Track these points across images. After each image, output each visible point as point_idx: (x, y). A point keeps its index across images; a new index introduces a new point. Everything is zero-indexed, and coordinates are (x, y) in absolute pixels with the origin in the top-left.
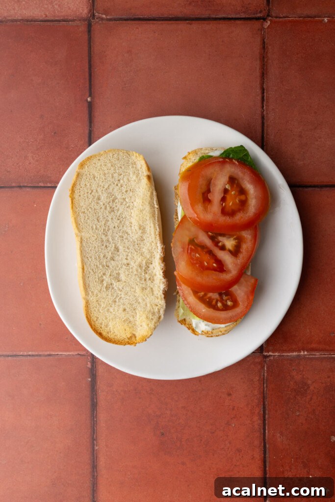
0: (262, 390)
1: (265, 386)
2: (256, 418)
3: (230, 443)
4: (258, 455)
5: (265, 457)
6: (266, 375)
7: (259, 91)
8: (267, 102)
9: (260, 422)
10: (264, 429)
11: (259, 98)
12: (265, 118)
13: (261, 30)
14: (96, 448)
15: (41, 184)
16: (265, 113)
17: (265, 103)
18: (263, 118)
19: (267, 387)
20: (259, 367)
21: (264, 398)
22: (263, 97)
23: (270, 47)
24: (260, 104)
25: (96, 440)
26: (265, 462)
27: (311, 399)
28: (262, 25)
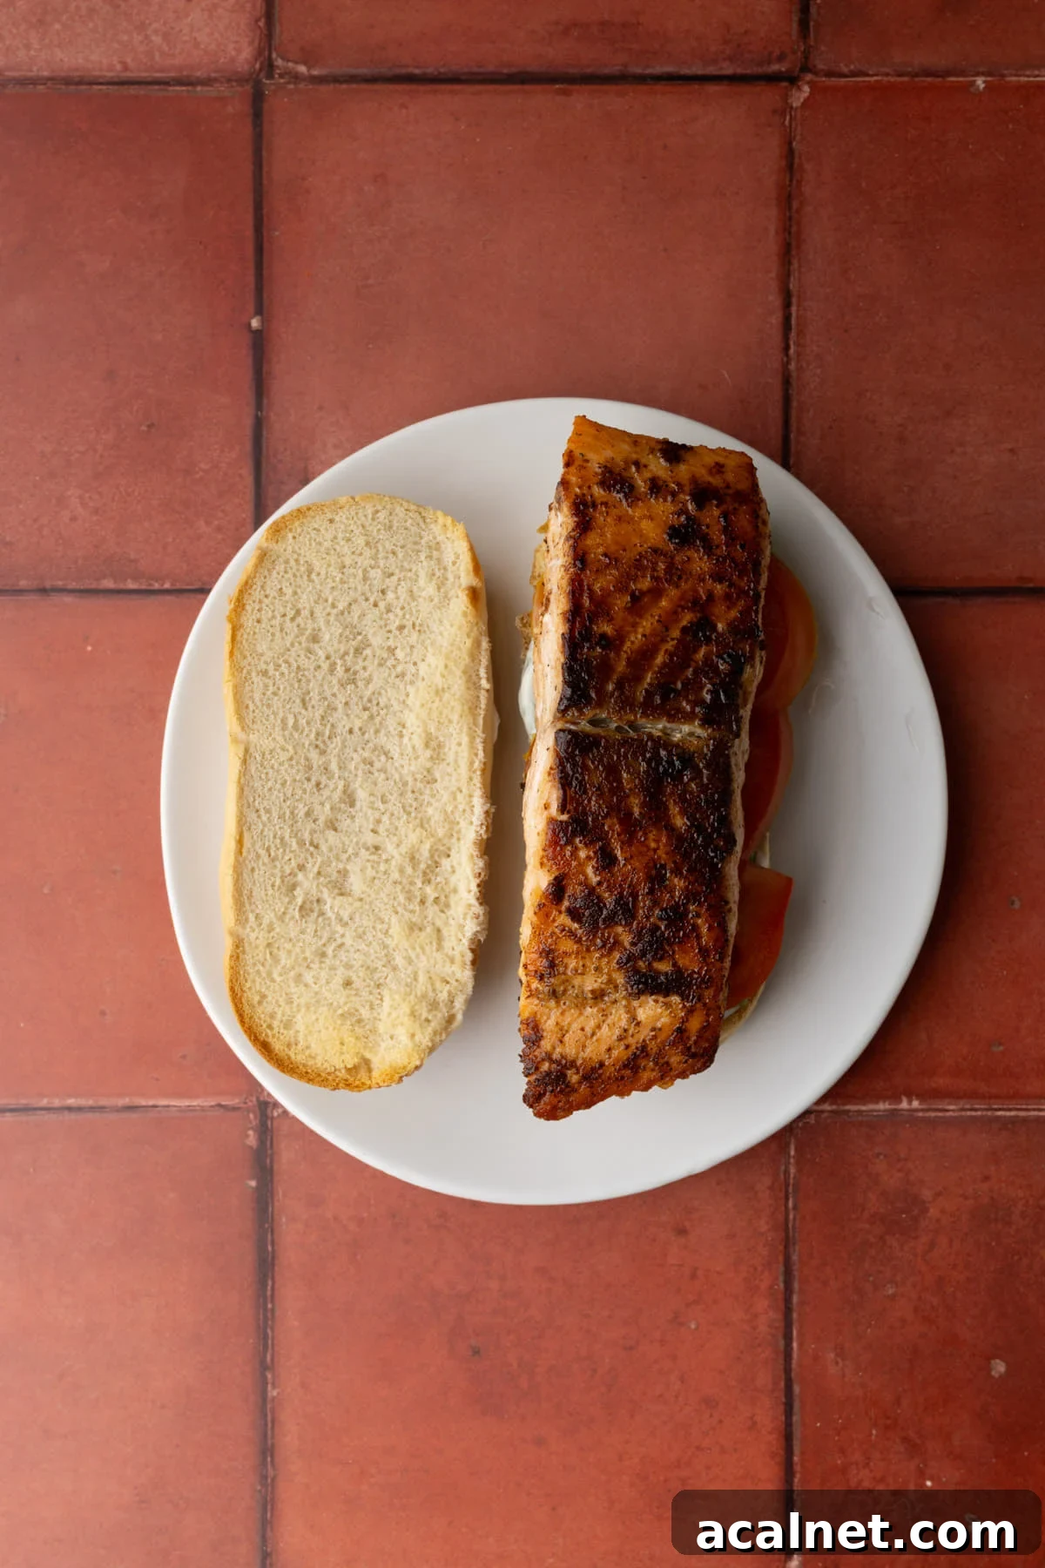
0: (781, 1218)
1: (791, 1204)
2: (762, 1304)
3: (682, 1380)
4: (767, 1415)
5: (789, 1424)
6: (792, 1170)
7: (774, 300)
8: (800, 333)
9: (776, 1316)
10: (788, 1338)
11: (776, 320)
12: (794, 382)
13: (783, 114)
14: (273, 1393)
15: (108, 584)
16: (792, 366)
17: (793, 334)
18: (787, 381)
19: (795, 1208)
21: (787, 1243)
22: (787, 318)
23: (808, 167)
24: (777, 341)
25: (272, 1368)
26: (788, 1438)
27: (932, 1245)
28: (785, 97)
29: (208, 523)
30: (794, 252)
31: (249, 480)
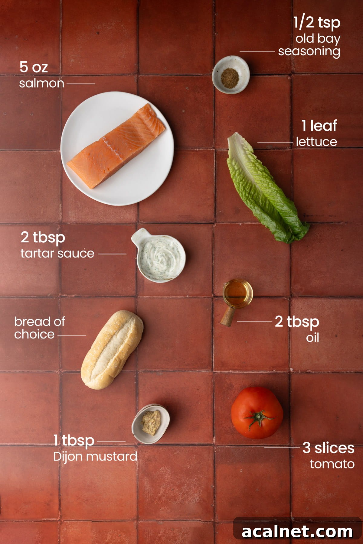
1: (214, 385)
2: (210, 400)
4: (210, 416)
5: (214, 418)
7: (211, 255)
8: (215, 260)
9: (212, 402)
11: (211, 258)
12: (214, 267)
13: (212, 228)
15: (115, 296)
16: (213, 265)
17: (214, 260)
18: (213, 267)
20: (211, 377)
21: (213, 391)
22: (213, 258)
23: (216, 236)
24: (211, 261)
27: (235, 392)
28: (212, 226)
29: (129, 287)
30: (214, 248)
31: (135, 281)
